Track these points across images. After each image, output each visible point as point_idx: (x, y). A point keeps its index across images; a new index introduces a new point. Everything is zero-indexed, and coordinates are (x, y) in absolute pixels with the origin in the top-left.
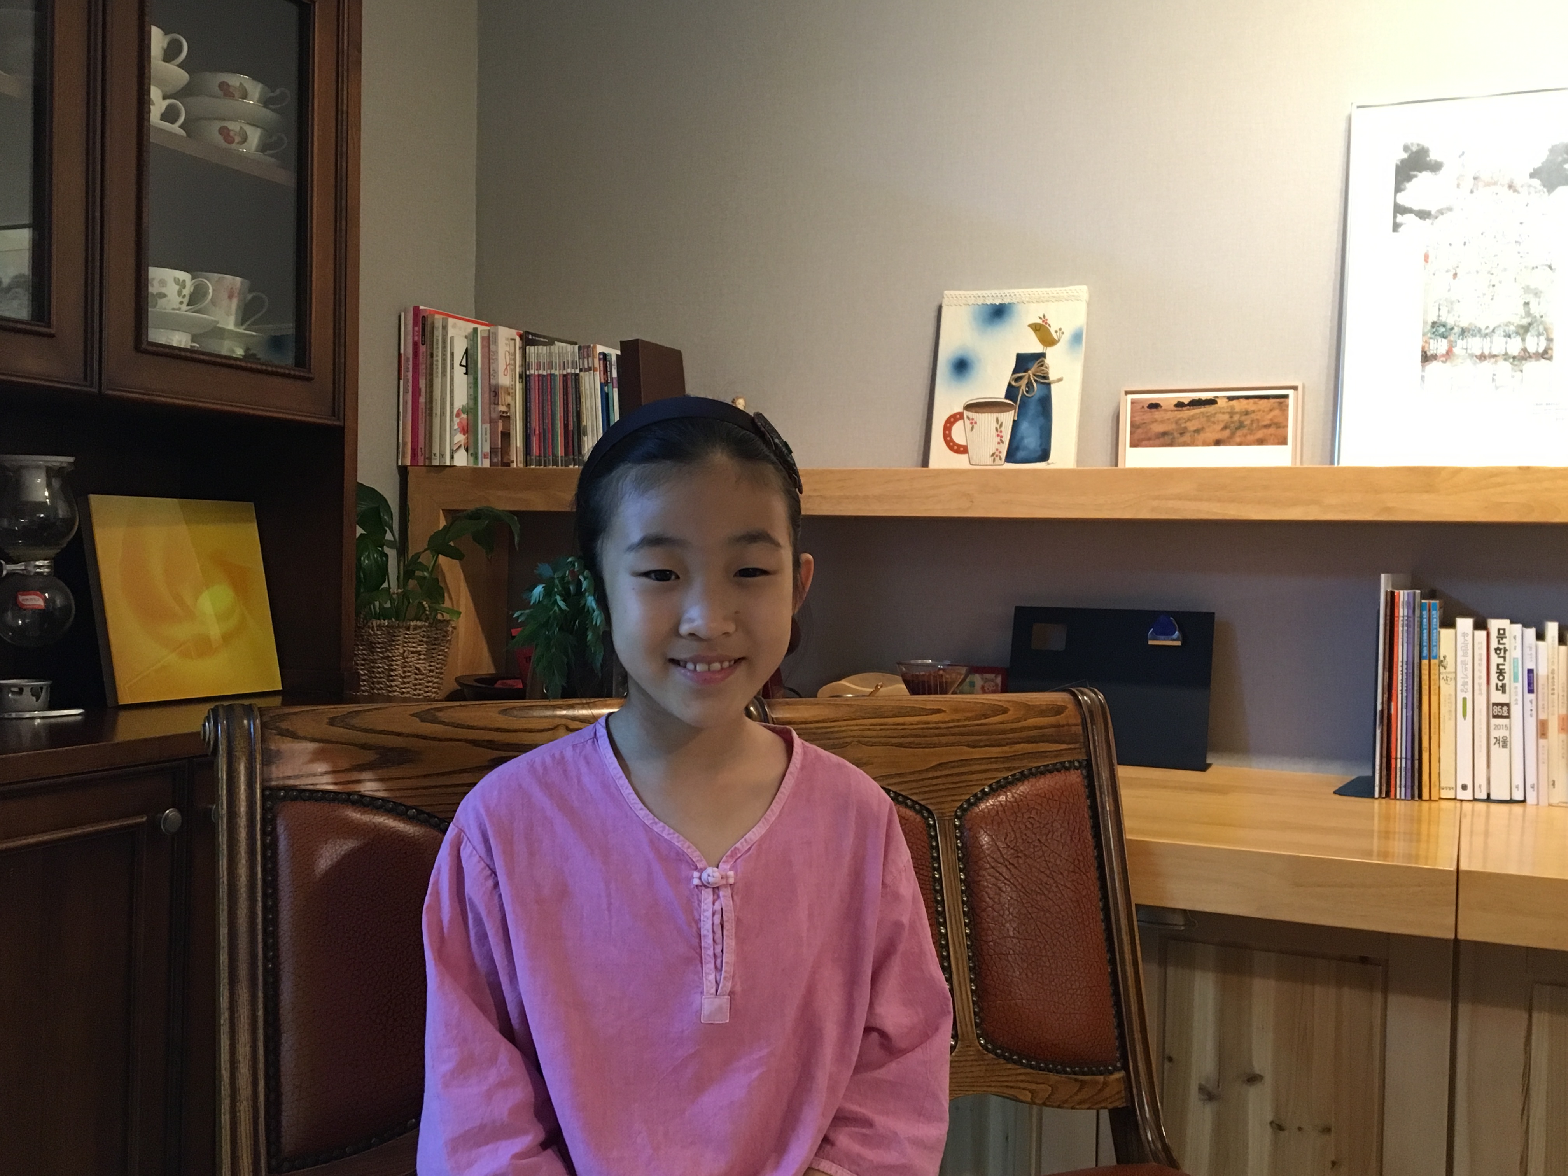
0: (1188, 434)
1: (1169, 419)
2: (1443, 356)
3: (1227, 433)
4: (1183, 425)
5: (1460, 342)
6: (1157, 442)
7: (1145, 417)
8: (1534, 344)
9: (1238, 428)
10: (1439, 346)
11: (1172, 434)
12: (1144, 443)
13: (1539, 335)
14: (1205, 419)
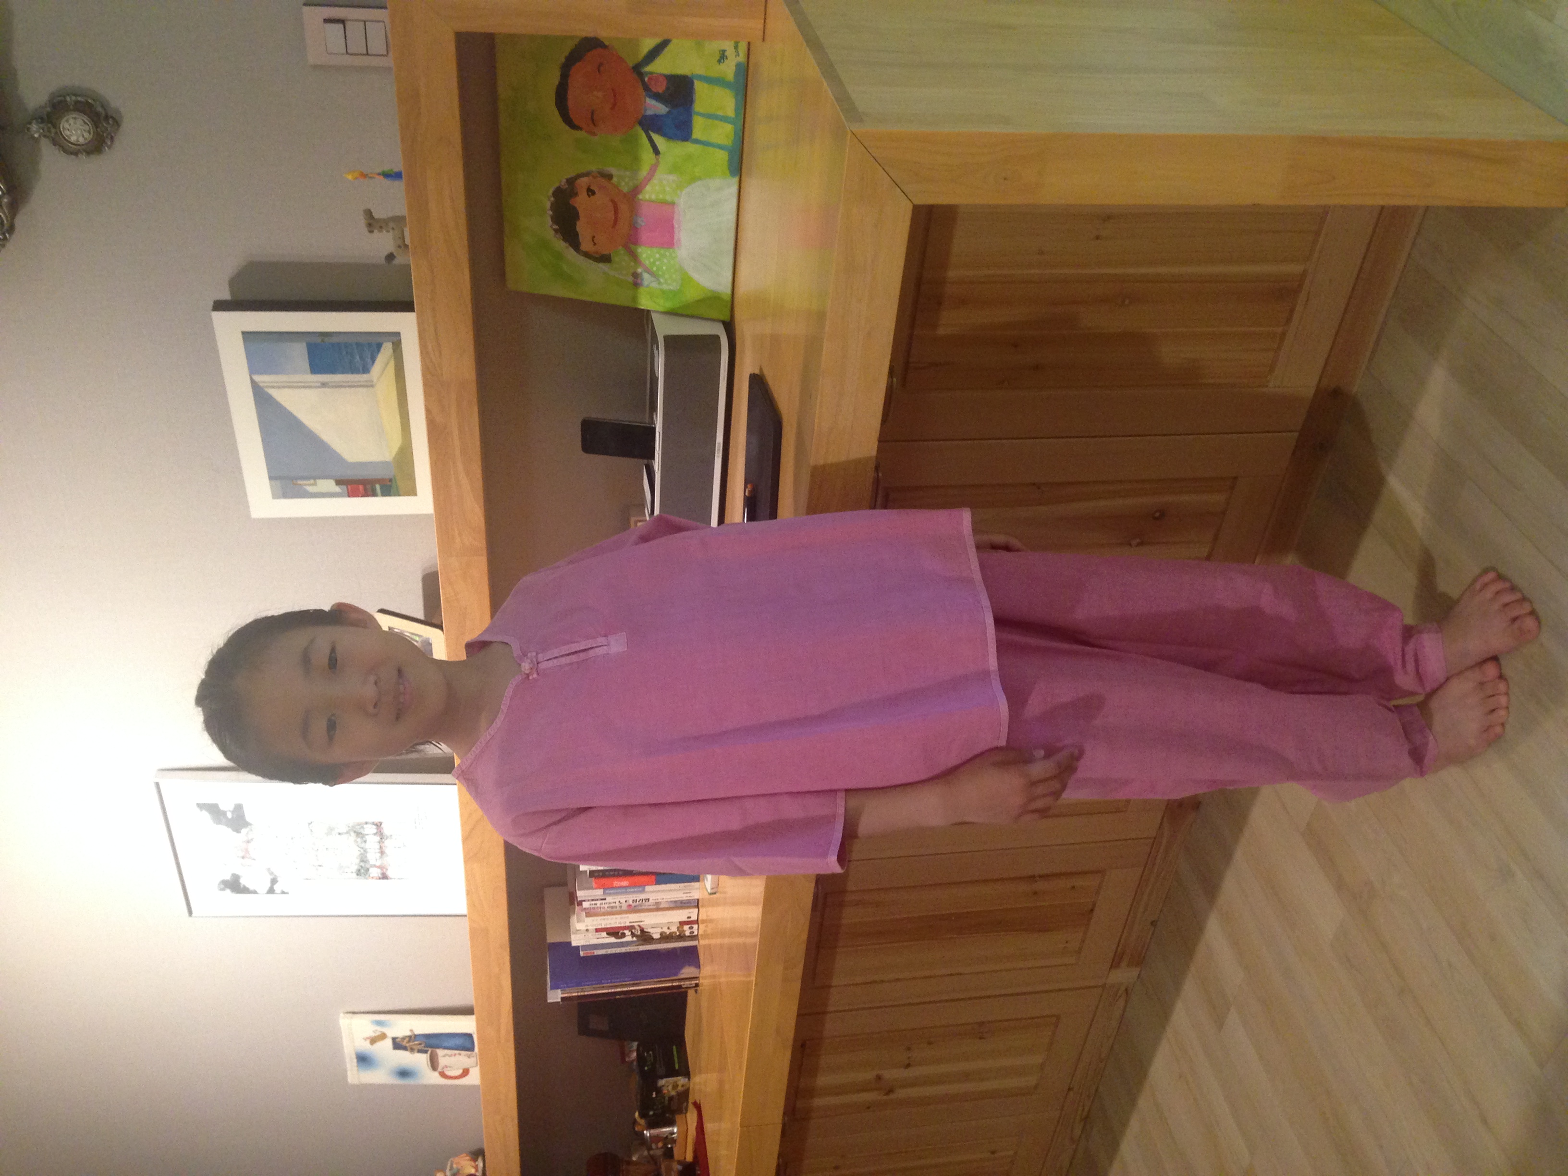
2: (382, 870)
5: (371, 863)
8: (370, 830)
10: (375, 872)
13: (363, 827)
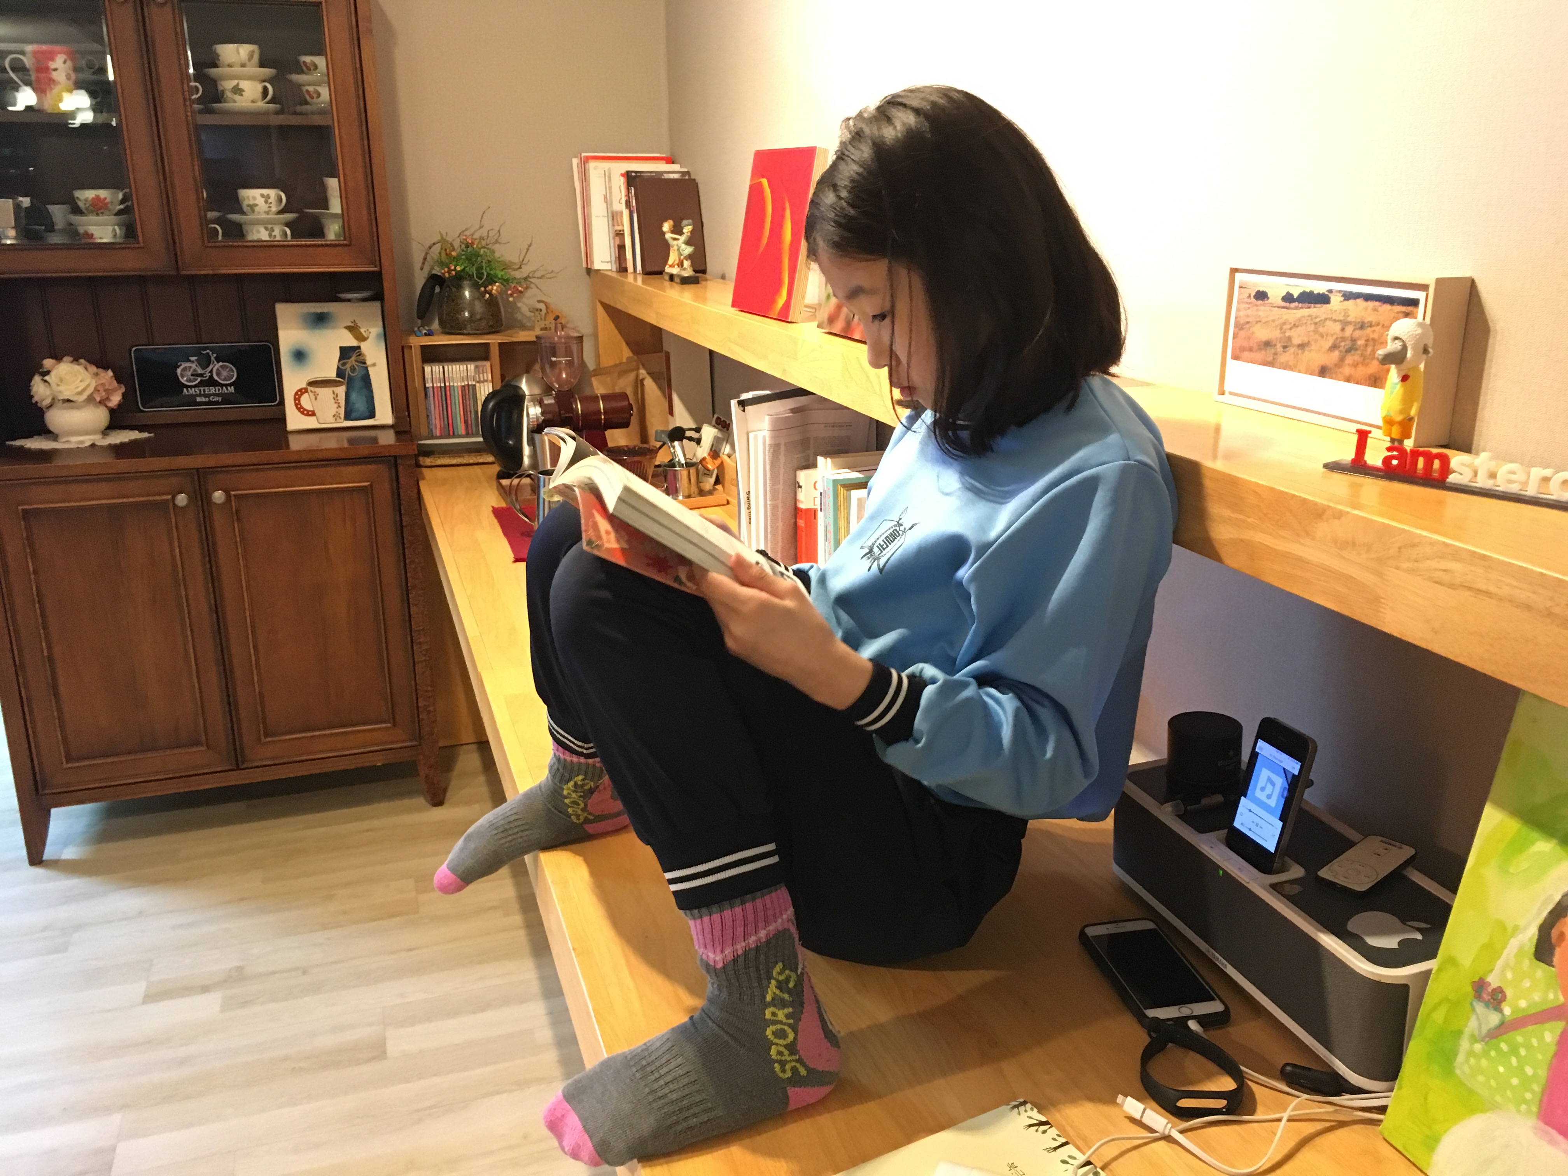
0: (1292, 350)
1: (1273, 321)
3: (1336, 354)
4: (1287, 334)
6: (1260, 356)
7: (1249, 312)
9: (1348, 351)
11: (1275, 345)
12: (1246, 354)
14: (1313, 327)
